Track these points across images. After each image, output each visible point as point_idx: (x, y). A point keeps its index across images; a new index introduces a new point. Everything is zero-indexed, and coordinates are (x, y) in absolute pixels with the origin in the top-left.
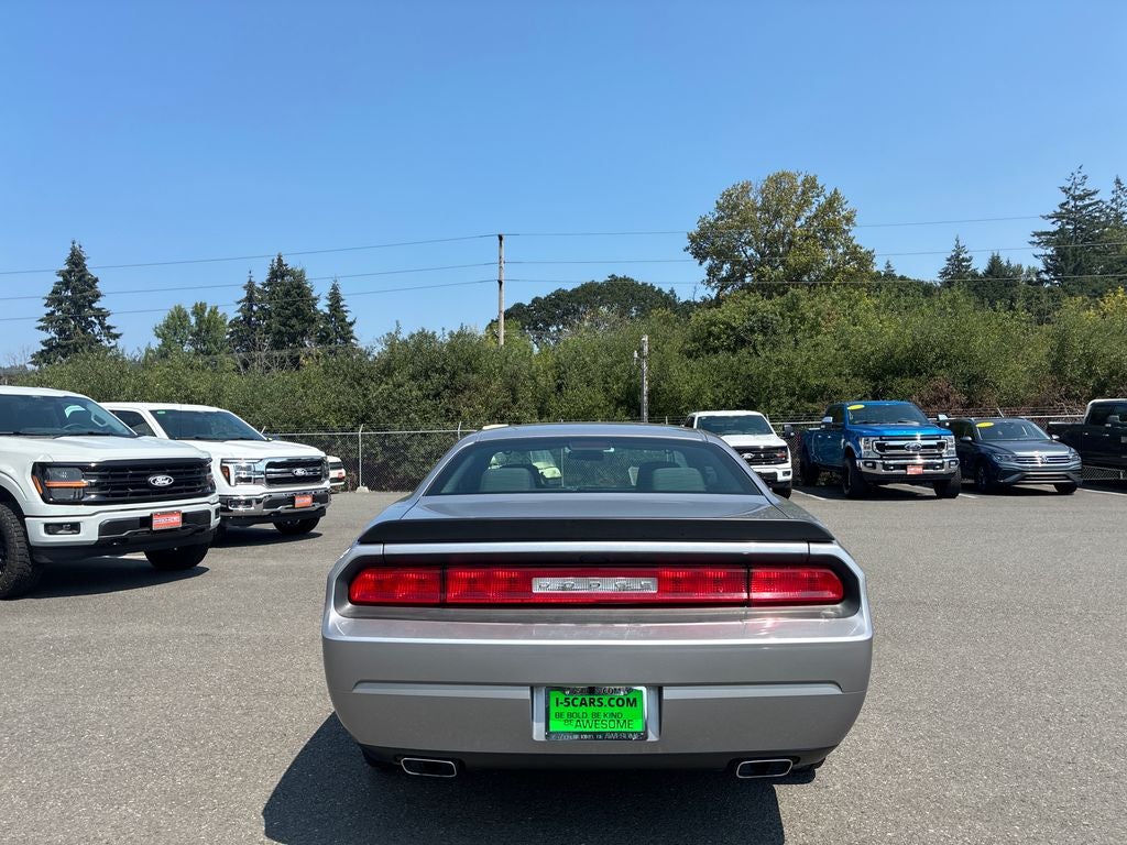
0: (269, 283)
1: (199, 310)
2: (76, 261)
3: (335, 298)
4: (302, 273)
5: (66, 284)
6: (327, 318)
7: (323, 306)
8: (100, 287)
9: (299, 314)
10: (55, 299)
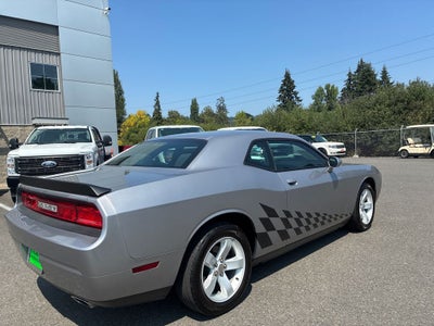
0: (358, 71)
1: (327, 87)
2: (287, 76)
3: (384, 73)
4: (370, 65)
5: (284, 84)
6: (381, 82)
7: (379, 78)
8: (295, 84)
9: (368, 82)
10: (282, 90)
